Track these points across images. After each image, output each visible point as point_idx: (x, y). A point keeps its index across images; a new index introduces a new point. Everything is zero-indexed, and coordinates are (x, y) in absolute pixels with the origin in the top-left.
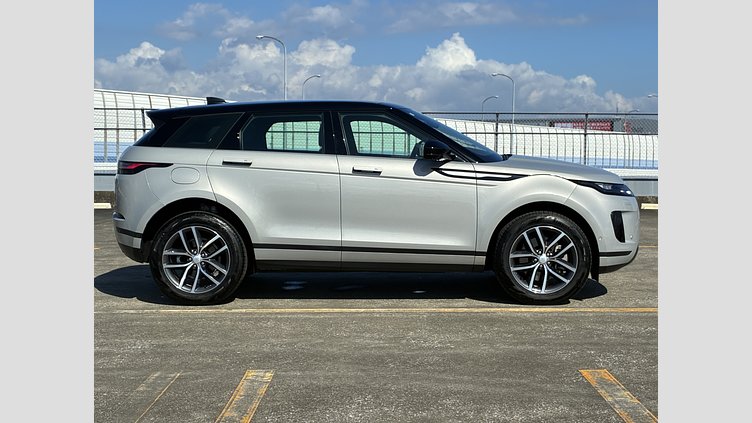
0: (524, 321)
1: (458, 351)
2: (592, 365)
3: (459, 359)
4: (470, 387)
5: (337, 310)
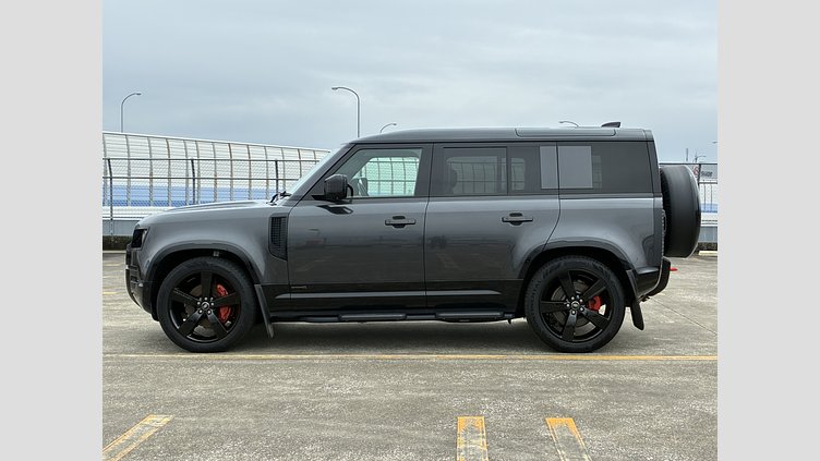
0: (450, 368)
1: (362, 398)
2: (475, 412)
3: (355, 406)
4: (341, 434)
5: (283, 356)
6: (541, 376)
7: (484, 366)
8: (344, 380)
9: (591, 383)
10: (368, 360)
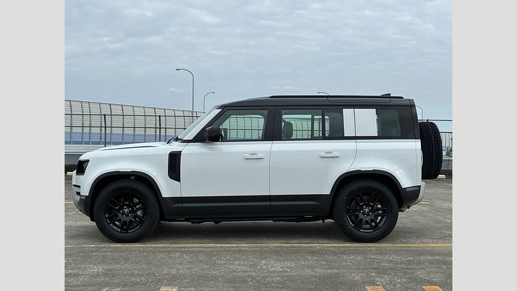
0: (333, 253)
1: (292, 274)
2: (373, 283)
3: (292, 279)
5: (219, 245)
6: (396, 258)
7: (355, 252)
8: (272, 262)
9: (430, 262)
10: (276, 247)
